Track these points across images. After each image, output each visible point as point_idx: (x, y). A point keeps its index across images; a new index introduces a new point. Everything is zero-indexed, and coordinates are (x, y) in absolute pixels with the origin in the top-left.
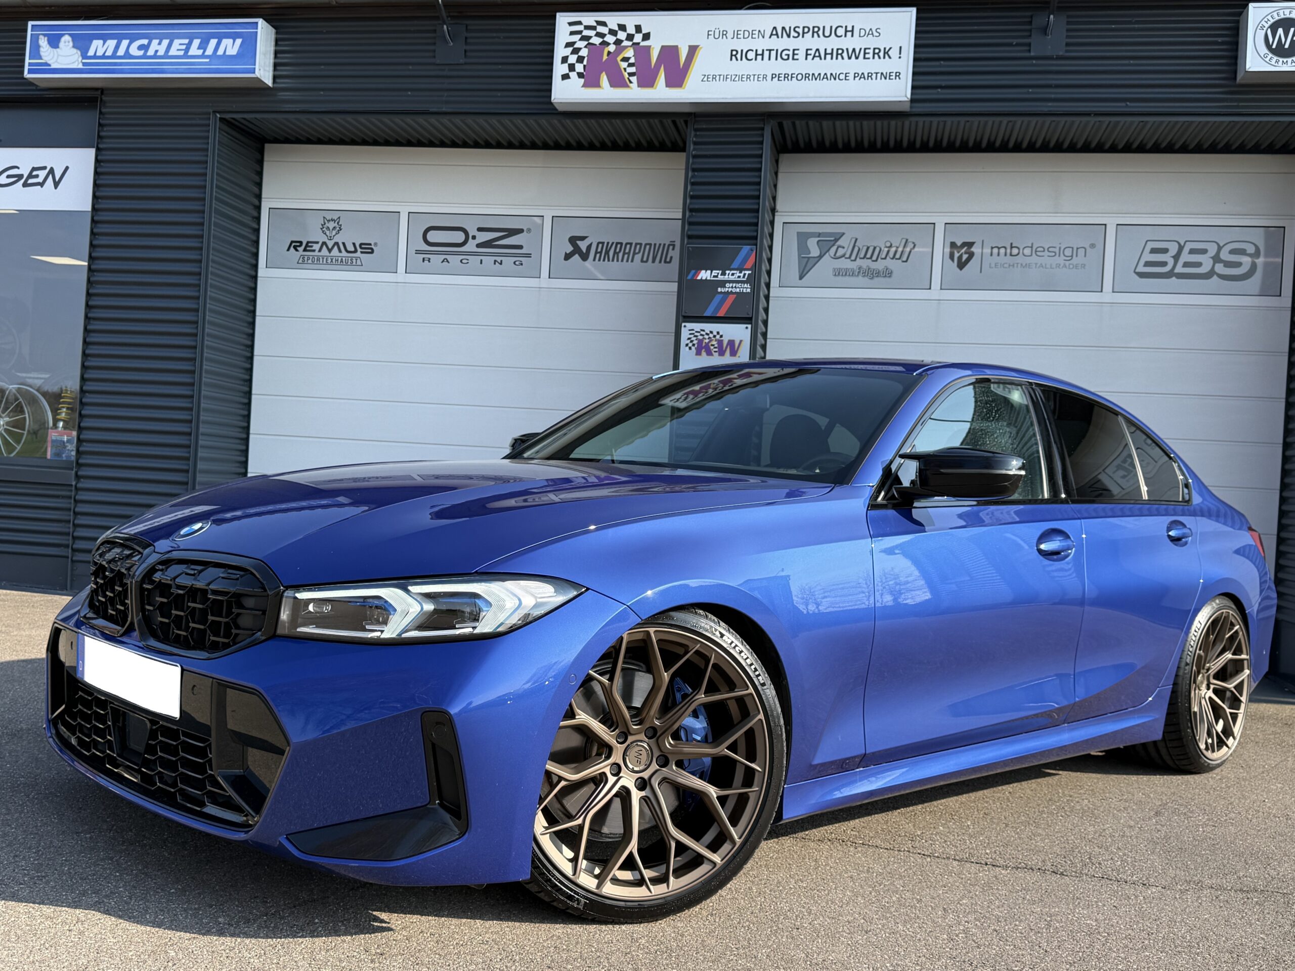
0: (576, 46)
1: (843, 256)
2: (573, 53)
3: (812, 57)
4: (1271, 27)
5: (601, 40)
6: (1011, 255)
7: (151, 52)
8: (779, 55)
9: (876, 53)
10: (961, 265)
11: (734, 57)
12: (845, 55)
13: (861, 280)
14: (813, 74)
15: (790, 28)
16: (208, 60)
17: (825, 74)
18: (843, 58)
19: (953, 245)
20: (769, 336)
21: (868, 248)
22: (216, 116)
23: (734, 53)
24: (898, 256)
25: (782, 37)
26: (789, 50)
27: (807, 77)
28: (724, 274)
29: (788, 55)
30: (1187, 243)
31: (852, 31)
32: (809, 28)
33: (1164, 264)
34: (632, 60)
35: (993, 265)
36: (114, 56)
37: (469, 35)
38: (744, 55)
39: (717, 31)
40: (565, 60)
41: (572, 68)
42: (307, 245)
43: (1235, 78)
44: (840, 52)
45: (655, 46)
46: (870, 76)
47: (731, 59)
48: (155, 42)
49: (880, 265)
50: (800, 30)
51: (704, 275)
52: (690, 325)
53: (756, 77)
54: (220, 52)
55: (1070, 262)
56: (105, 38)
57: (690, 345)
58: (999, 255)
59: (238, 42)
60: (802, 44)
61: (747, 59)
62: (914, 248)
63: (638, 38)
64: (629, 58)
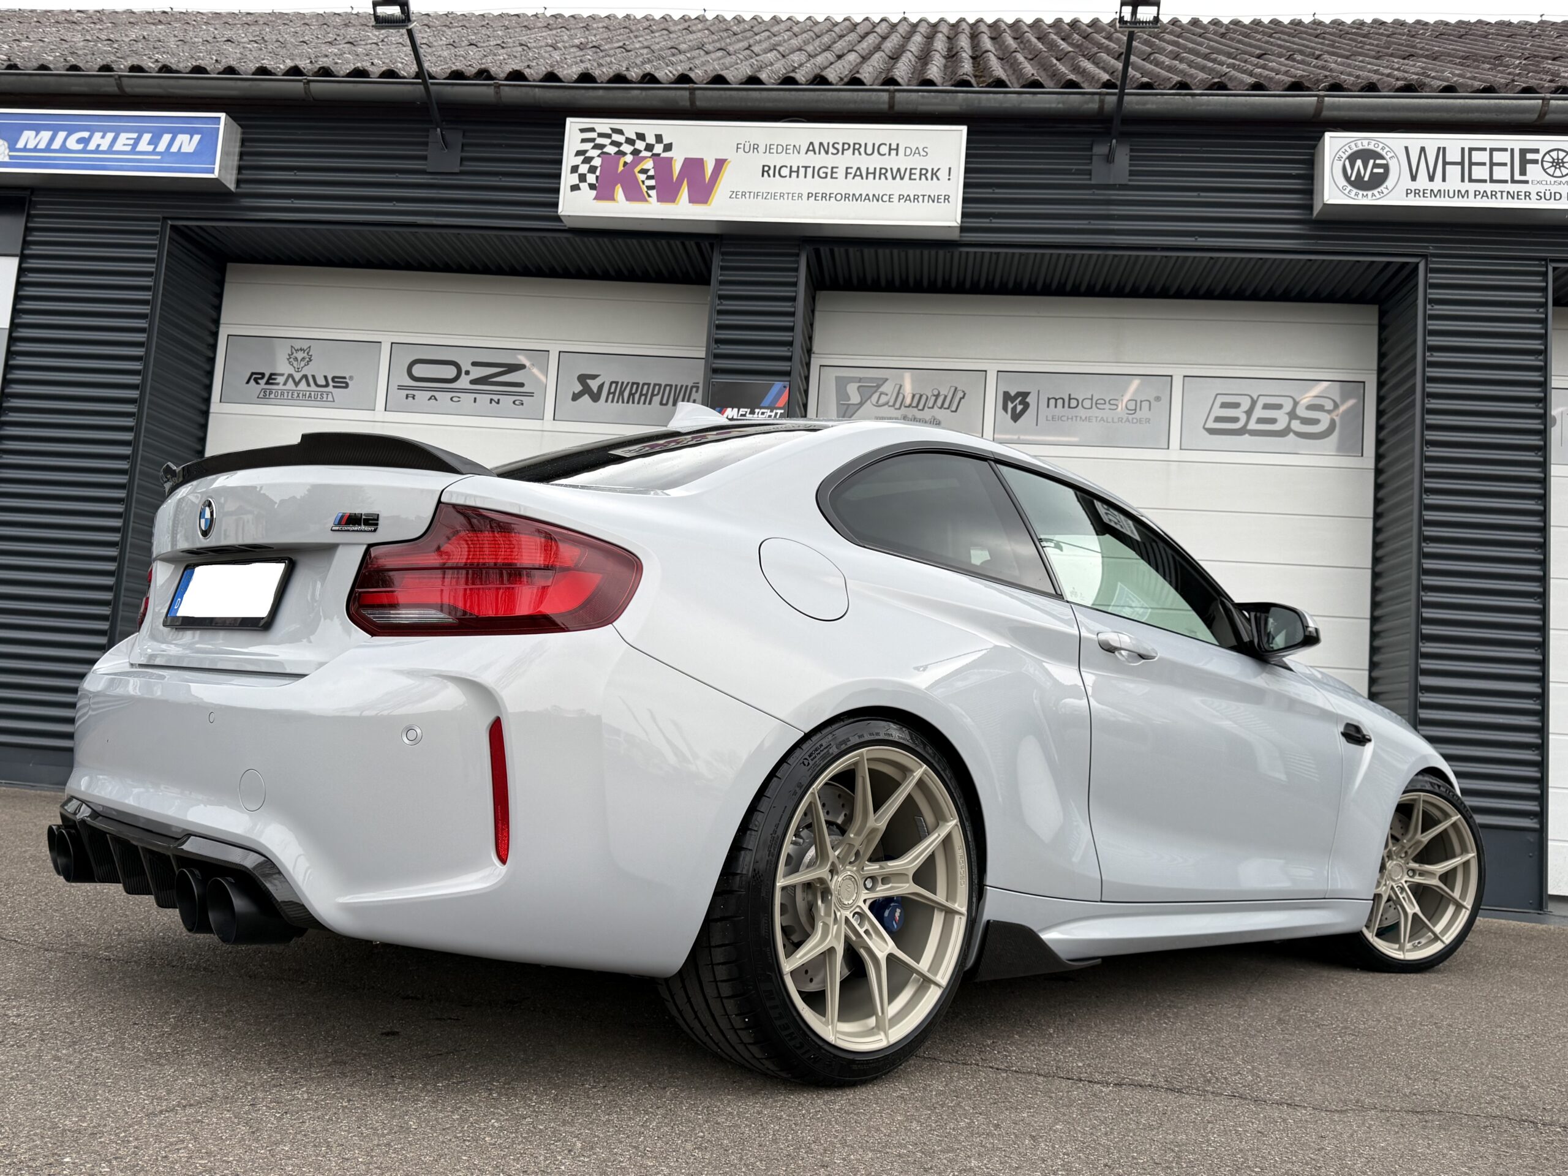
0: (588, 155)
1: (887, 403)
2: (584, 162)
3: (852, 176)
4: (1349, 158)
5: (616, 149)
6: (1069, 407)
7: (92, 146)
8: (817, 173)
9: (923, 173)
10: (1016, 417)
11: (765, 174)
12: (889, 175)
14: (854, 195)
15: (829, 144)
16: (159, 157)
17: (868, 195)
18: (886, 178)
19: (1006, 395)
21: (914, 395)
22: (167, 223)
23: (766, 169)
24: (946, 405)
25: (819, 153)
26: (827, 168)
27: (846, 197)
28: (752, 412)
29: (826, 173)
30: (1261, 397)
31: (897, 149)
32: (849, 144)
33: (1235, 420)
34: (651, 173)
35: (1050, 418)
36: (48, 149)
37: (465, 141)
38: (778, 171)
39: (747, 144)
40: (575, 169)
41: (583, 178)
42: (270, 378)
43: (1312, 214)
44: (883, 171)
45: (678, 158)
46: (916, 198)
47: (763, 176)
49: (928, 414)
50: (840, 147)
51: (730, 413)
53: (790, 195)
54: (174, 149)
55: (1133, 416)
56: (38, 129)
58: (1056, 407)
59: (197, 138)
60: (842, 161)
61: (780, 175)
62: (963, 397)
63: (658, 149)
64: (648, 170)
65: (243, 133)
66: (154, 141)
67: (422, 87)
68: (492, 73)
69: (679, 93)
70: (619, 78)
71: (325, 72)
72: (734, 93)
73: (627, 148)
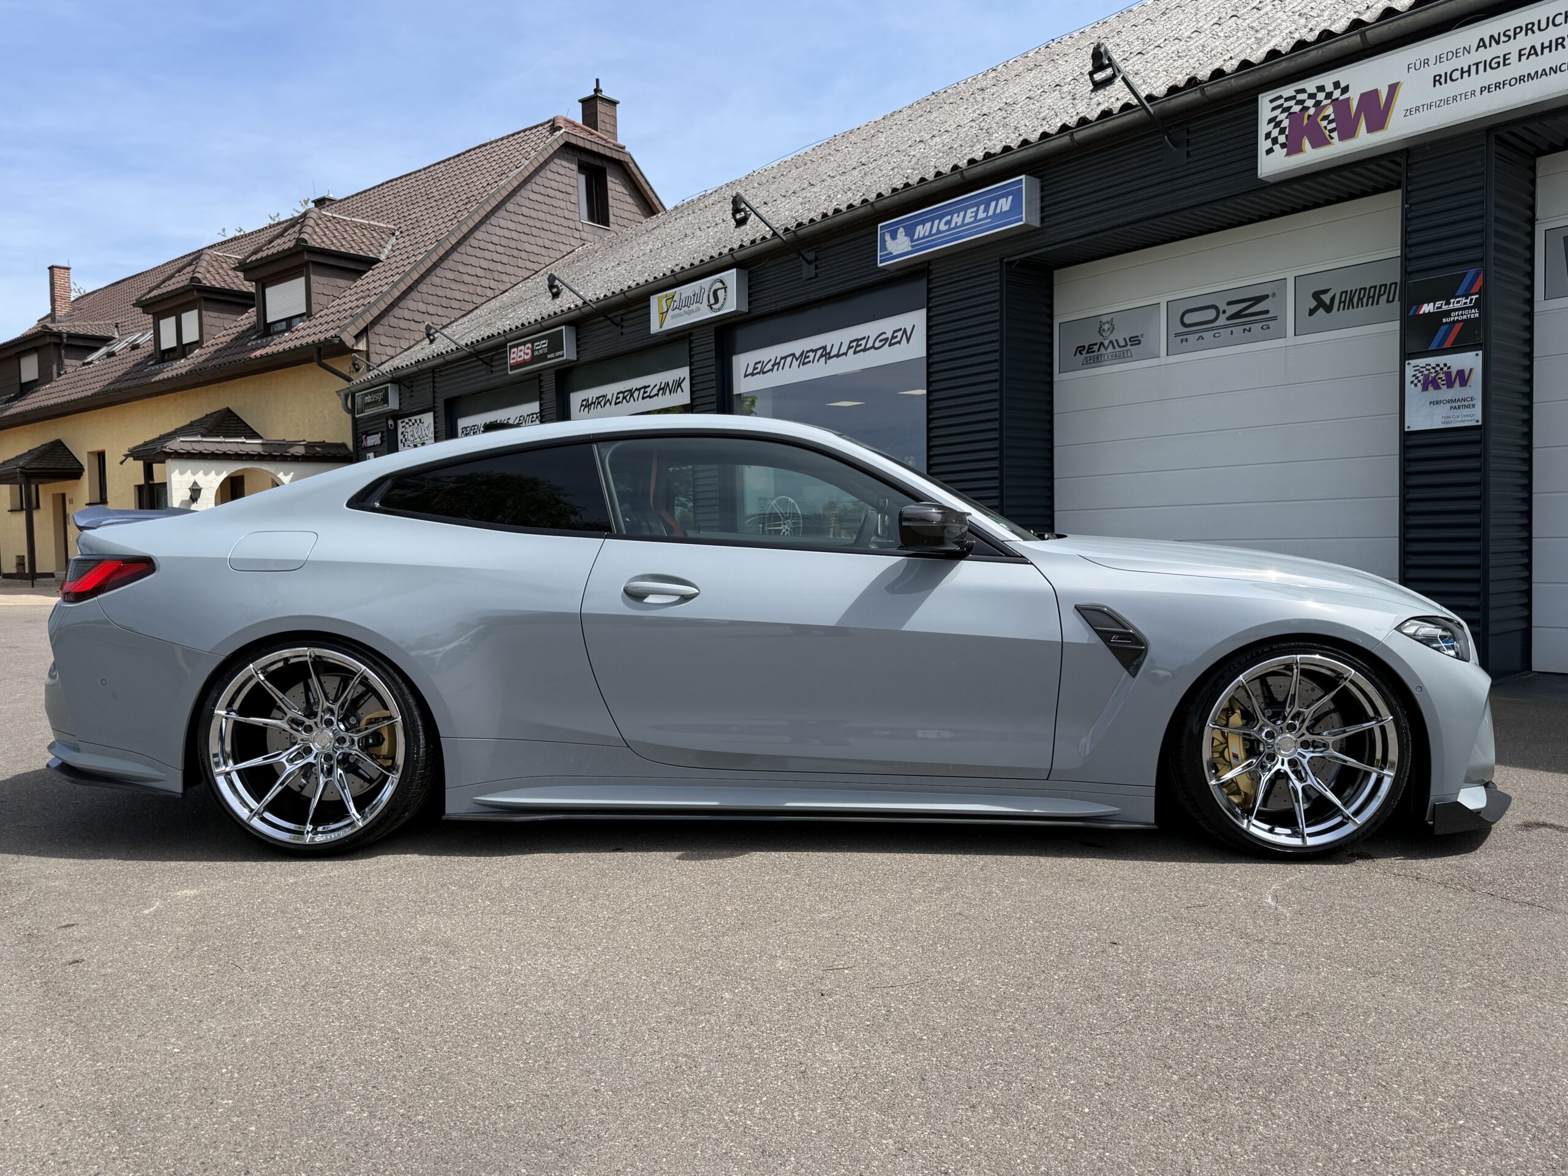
0: (1277, 120)
2: (1275, 127)
3: (1526, 56)
5: (1301, 106)
7: (953, 225)
8: (1489, 65)
11: (1437, 83)
14: (1529, 75)
15: (1499, 34)
17: (1544, 70)
18: (1564, 47)
22: (1003, 262)
23: (1438, 78)
25: (1490, 46)
26: (1499, 57)
27: (1521, 79)
28: (1448, 303)
29: (1498, 63)
32: (1521, 28)
34: (1332, 117)
36: (930, 235)
37: (1189, 138)
38: (1449, 77)
39: (1417, 63)
40: (1268, 135)
41: (1275, 141)
42: (1089, 348)
44: (1560, 41)
45: (1354, 96)
47: (1435, 86)
48: (956, 215)
50: (1511, 33)
51: (1427, 308)
52: (1413, 362)
53: (1463, 96)
54: (998, 211)
56: (923, 223)
57: (1416, 381)
60: (1512, 47)
61: (1452, 80)
63: (1337, 94)
64: (1329, 116)
65: (1042, 182)
68: (1199, 77)
69: (1351, 39)
70: (1301, 45)
71: (1083, 122)
72: (1401, 22)
73: (1310, 103)
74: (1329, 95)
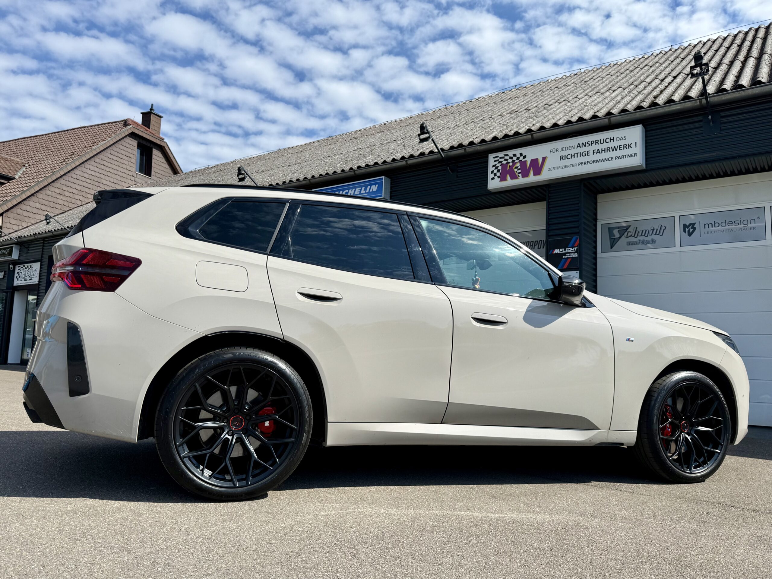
0: (497, 166)
1: (631, 236)
2: (495, 169)
3: (596, 153)
5: (506, 162)
6: (715, 227)
7: (349, 194)
8: (582, 155)
9: (625, 146)
10: (690, 234)
12: (611, 150)
13: (640, 246)
14: (597, 160)
15: (585, 142)
16: (367, 194)
17: (602, 159)
18: (610, 151)
19: (685, 226)
20: (598, 275)
21: (643, 231)
23: (562, 157)
24: (658, 233)
25: (582, 147)
26: (585, 152)
27: (594, 162)
28: (565, 250)
29: (585, 154)
31: (613, 139)
32: (594, 141)
34: (519, 167)
35: (706, 233)
37: (458, 169)
38: (566, 157)
39: (554, 150)
40: (492, 172)
41: (495, 175)
44: (608, 149)
45: (528, 160)
46: (623, 157)
47: (561, 160)
48: (350, 190)
49: (649, 238)
50: (590, 143)
51: (557, 251)
53: (572, 165)
54: (371, 191)
55: (747, 227)
58: (708, 227)
59: (377, 186)
60: (591, 148)
61: (567, 159)
62: (665, 229)
63: (521, 158)
65: (391, 180)
66: (365, 189)
67: (439, 155)
68: (463, 144)
69: (527, 136)
70: (506, 136)
71: (412, 156)
72: (547, 132)
73: (510, 161)
74: (518, 158)
